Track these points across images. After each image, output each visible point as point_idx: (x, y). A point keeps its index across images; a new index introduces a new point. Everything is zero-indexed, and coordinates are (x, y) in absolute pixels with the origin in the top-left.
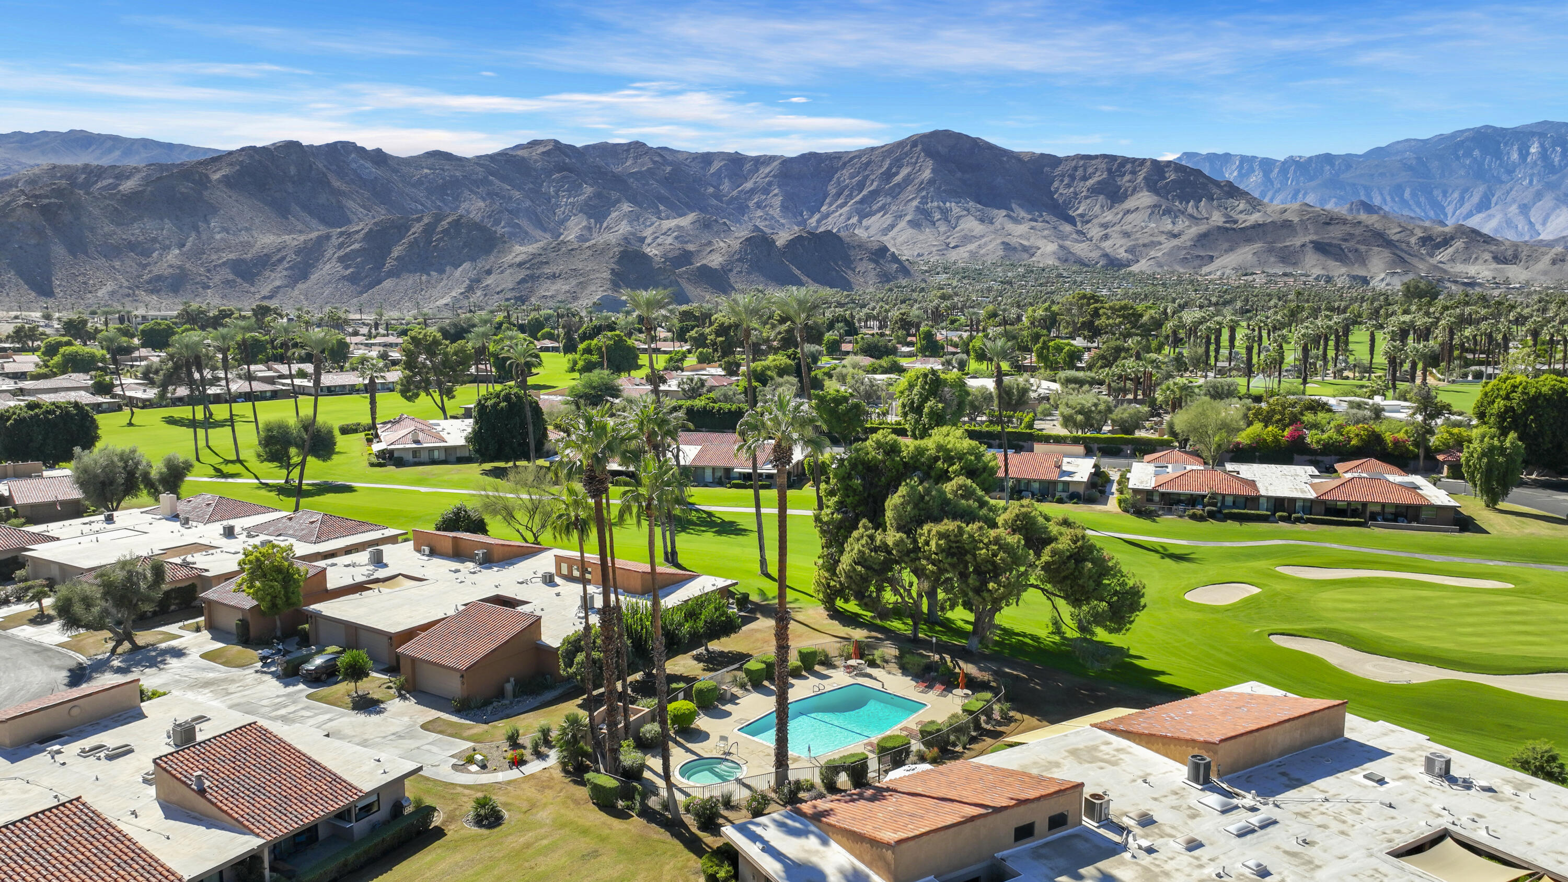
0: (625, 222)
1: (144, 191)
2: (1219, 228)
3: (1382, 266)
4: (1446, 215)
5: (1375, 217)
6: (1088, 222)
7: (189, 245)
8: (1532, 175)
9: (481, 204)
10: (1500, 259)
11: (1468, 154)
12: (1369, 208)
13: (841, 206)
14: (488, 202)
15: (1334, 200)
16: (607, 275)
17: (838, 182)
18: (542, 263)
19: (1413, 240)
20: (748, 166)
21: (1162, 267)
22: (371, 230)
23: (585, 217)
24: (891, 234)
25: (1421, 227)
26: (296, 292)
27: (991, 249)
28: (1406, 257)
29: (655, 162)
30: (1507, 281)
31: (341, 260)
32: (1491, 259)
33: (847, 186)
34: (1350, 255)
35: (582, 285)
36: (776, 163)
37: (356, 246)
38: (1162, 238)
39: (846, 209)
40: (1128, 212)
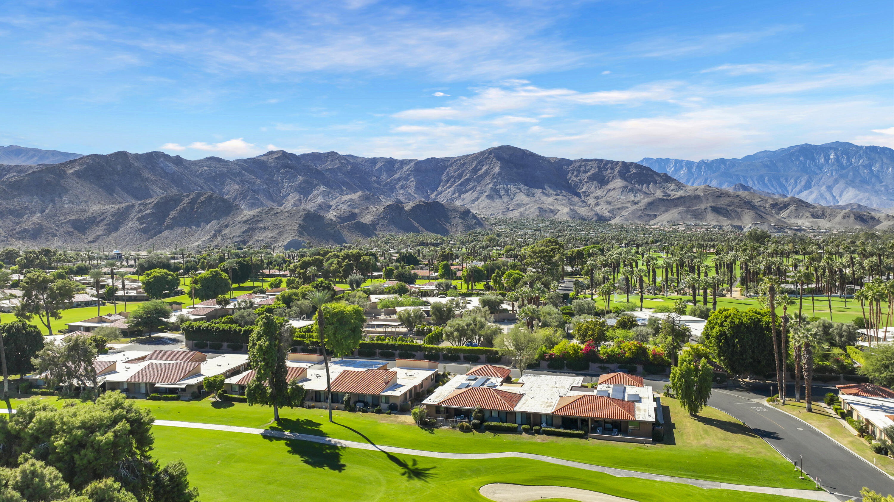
0: (320, 197)
1: (24, 180)
2: (659, 199)
3: (750, 220)
4: (788, 192)
5: (746, 193)
6: (588, 196)
7: (47, 211)
8: (832, 170)
9: (237, 187)
10: (814, 216)
11: (797, 159)
12: (745, 188)
13: (449, 187)
14: (240, 186)
15: (727, 183)
16: (296, 228)
17: (448, 174)
18: (258, 221)
19: (767, 205)
20: (397, 165)
21: (628, 221)
22: (158, 202)
23: (298, 194)
24: (477, 203)
25: (771, 198)
26: (110, 238)
27: (532, 211)
28: (763, 215)
29: (342, 163)
30: (819, 228)
31: (139, 219)
32: (810, 216)
33: (452, 176)
34: (732, 214)
35: (281, 234)
36: (412, 164)
37: (149, 211)
38: (629, 205)
39: (452, 189)
40: (610, 190)
